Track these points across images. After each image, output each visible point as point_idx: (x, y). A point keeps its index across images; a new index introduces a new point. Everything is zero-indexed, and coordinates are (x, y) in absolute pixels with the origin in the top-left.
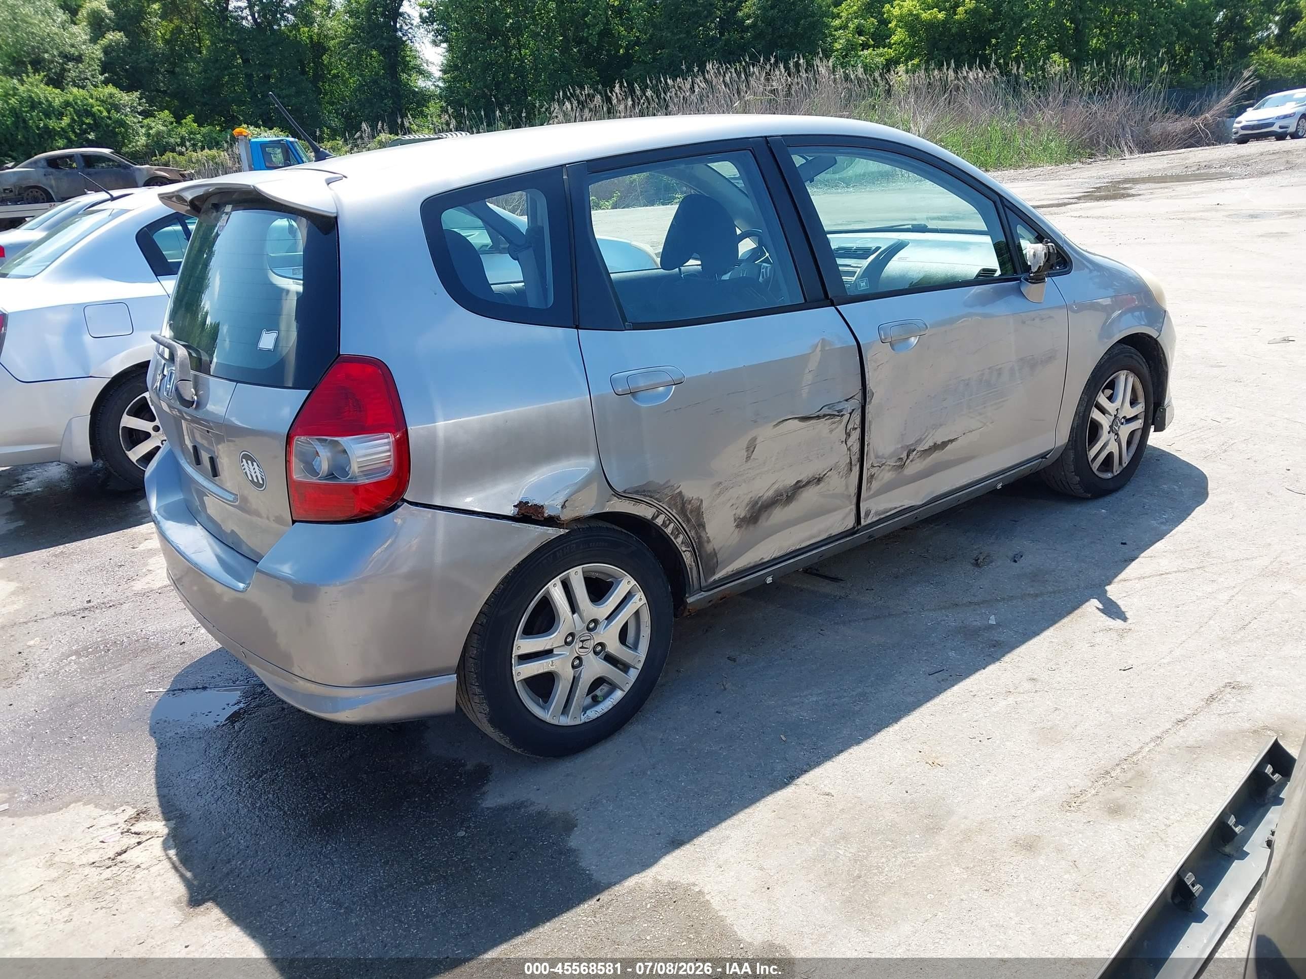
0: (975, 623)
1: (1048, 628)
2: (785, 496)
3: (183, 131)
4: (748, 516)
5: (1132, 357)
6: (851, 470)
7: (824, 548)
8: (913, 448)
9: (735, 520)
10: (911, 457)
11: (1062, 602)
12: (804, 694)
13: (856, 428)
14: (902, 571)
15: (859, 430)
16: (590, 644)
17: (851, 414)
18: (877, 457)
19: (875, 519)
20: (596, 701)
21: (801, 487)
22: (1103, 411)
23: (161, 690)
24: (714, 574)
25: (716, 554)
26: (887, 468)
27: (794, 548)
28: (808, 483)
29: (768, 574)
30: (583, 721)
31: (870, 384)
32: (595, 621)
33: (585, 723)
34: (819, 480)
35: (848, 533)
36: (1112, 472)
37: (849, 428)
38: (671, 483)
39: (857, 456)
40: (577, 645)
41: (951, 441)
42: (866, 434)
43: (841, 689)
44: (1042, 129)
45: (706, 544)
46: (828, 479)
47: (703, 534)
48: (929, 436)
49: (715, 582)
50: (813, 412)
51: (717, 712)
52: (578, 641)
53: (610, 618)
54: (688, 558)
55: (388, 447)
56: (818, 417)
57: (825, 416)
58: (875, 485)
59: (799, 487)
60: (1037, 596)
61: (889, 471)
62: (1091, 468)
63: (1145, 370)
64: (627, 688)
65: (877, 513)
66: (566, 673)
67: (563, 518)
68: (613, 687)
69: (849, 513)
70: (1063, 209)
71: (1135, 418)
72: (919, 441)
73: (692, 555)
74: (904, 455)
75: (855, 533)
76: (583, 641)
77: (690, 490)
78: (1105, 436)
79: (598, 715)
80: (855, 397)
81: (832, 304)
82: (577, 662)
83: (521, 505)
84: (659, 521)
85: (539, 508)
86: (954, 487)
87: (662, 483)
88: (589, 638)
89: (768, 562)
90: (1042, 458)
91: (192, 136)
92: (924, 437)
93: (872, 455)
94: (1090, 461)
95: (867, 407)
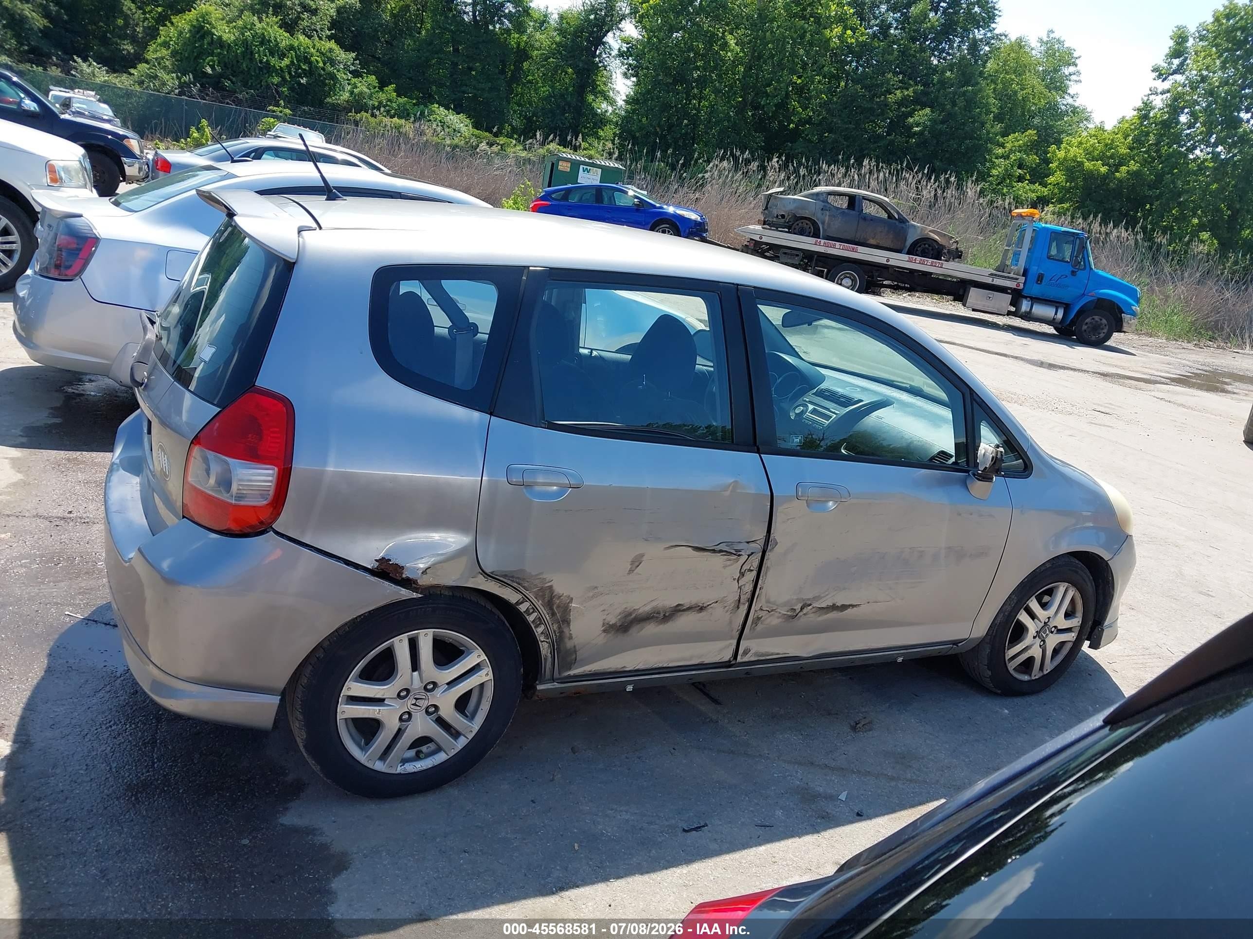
0: (818, 789)
1: (884, 815)
2: (662, 615)
3: (382, 96)
4: (618, 625)
5: (1077, 572)
6: (738, 607)
7: (693, 672)
8: (809, 602)
9: (604, 625)
10: (805, 611)
11: (913, 793)
12: (621, 809)
13: (752, 570)
14: (782, 712)
15: (754, 573)
16: (424, 704)
17: (749, 556)
18: (768, 601)
19: (753, 659)
20: (418, 757)
21: (680, 611)
22: (1033, 616)
23: (79, 616)
24: (570, 669)
25: (575, 652)
26: (777, 614)
27: (660, 665)
28: (689, 609)
29: (630, 683)
30: (398, 771)
31: (776, 534)
32: (435, 684)
33: (400, 774)
34: (702, 609)
35: (724, 664)
36: (1030, 675)
37: (745, 568)
38: (544, 576)
39: (749, 595)
40: (410, 701)
41: (853, 606)
42: (761, 578)
43: (657, 815)
44: (1170, 300)
45: (566, 640)
46: (711, 610)
47: (566, 630)
48: (830, 596)
49: (569, 676)
50: (709, 545)
51: (532, 801)
52: (412, 698)
53: (452, 684)
54: (545, 648)
55: (270, 478)
56: (714, 551)
57: (721, 551)
58: (760, 627)
59: (678, 610)
60: (892, 779)
61: (778, 618)
62: (1006, 667)
63: (1090, 588)
64: (452, 753)
65: (756, 654)
66: (391, 723)
67: (420, 582)
68: (439, 749)
69: (727, 647)
70: (1151, 386)
71: (1069, 630)
72: (817, 598)
73: (550, 646)
74: (798, 607)
75: (730, 666)
76: (416, 699)
77: (562, 585)
78: (1028, 640)
79: (416, 770)
80: (758, 542)
81: (758, 452)
82: (406, 717)
83: (383, 561)
84: (523, 608)
85: (399, 568)
86: (847, 649)
87: (533, 574)
88: (424, 697)
89: (630, 671)
90: (954, 644)
91: (388, 103)
92: (822, 595)
93: (763, 599)
94: (1007, 659)
95: (767, 553)
